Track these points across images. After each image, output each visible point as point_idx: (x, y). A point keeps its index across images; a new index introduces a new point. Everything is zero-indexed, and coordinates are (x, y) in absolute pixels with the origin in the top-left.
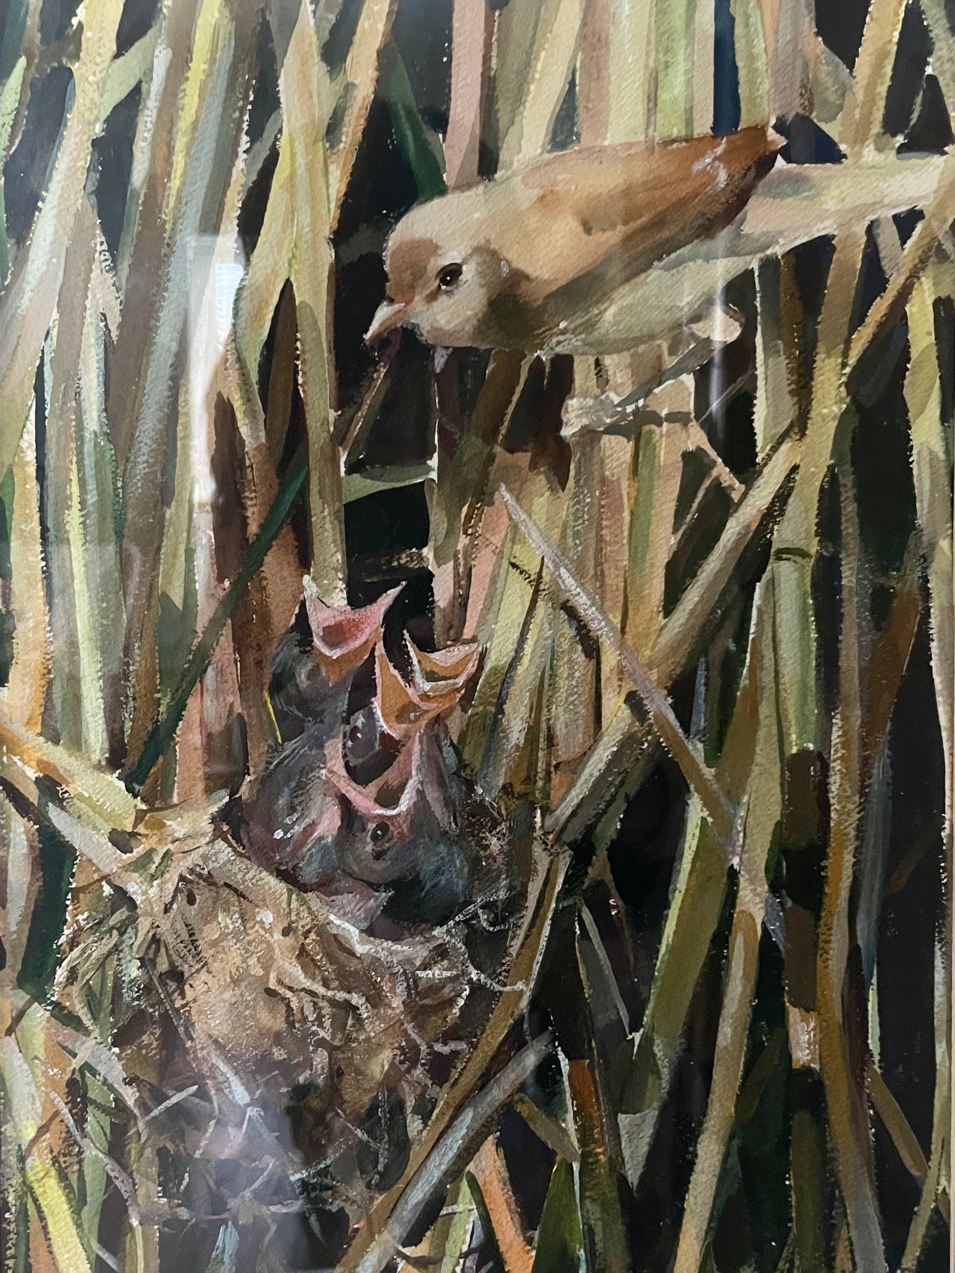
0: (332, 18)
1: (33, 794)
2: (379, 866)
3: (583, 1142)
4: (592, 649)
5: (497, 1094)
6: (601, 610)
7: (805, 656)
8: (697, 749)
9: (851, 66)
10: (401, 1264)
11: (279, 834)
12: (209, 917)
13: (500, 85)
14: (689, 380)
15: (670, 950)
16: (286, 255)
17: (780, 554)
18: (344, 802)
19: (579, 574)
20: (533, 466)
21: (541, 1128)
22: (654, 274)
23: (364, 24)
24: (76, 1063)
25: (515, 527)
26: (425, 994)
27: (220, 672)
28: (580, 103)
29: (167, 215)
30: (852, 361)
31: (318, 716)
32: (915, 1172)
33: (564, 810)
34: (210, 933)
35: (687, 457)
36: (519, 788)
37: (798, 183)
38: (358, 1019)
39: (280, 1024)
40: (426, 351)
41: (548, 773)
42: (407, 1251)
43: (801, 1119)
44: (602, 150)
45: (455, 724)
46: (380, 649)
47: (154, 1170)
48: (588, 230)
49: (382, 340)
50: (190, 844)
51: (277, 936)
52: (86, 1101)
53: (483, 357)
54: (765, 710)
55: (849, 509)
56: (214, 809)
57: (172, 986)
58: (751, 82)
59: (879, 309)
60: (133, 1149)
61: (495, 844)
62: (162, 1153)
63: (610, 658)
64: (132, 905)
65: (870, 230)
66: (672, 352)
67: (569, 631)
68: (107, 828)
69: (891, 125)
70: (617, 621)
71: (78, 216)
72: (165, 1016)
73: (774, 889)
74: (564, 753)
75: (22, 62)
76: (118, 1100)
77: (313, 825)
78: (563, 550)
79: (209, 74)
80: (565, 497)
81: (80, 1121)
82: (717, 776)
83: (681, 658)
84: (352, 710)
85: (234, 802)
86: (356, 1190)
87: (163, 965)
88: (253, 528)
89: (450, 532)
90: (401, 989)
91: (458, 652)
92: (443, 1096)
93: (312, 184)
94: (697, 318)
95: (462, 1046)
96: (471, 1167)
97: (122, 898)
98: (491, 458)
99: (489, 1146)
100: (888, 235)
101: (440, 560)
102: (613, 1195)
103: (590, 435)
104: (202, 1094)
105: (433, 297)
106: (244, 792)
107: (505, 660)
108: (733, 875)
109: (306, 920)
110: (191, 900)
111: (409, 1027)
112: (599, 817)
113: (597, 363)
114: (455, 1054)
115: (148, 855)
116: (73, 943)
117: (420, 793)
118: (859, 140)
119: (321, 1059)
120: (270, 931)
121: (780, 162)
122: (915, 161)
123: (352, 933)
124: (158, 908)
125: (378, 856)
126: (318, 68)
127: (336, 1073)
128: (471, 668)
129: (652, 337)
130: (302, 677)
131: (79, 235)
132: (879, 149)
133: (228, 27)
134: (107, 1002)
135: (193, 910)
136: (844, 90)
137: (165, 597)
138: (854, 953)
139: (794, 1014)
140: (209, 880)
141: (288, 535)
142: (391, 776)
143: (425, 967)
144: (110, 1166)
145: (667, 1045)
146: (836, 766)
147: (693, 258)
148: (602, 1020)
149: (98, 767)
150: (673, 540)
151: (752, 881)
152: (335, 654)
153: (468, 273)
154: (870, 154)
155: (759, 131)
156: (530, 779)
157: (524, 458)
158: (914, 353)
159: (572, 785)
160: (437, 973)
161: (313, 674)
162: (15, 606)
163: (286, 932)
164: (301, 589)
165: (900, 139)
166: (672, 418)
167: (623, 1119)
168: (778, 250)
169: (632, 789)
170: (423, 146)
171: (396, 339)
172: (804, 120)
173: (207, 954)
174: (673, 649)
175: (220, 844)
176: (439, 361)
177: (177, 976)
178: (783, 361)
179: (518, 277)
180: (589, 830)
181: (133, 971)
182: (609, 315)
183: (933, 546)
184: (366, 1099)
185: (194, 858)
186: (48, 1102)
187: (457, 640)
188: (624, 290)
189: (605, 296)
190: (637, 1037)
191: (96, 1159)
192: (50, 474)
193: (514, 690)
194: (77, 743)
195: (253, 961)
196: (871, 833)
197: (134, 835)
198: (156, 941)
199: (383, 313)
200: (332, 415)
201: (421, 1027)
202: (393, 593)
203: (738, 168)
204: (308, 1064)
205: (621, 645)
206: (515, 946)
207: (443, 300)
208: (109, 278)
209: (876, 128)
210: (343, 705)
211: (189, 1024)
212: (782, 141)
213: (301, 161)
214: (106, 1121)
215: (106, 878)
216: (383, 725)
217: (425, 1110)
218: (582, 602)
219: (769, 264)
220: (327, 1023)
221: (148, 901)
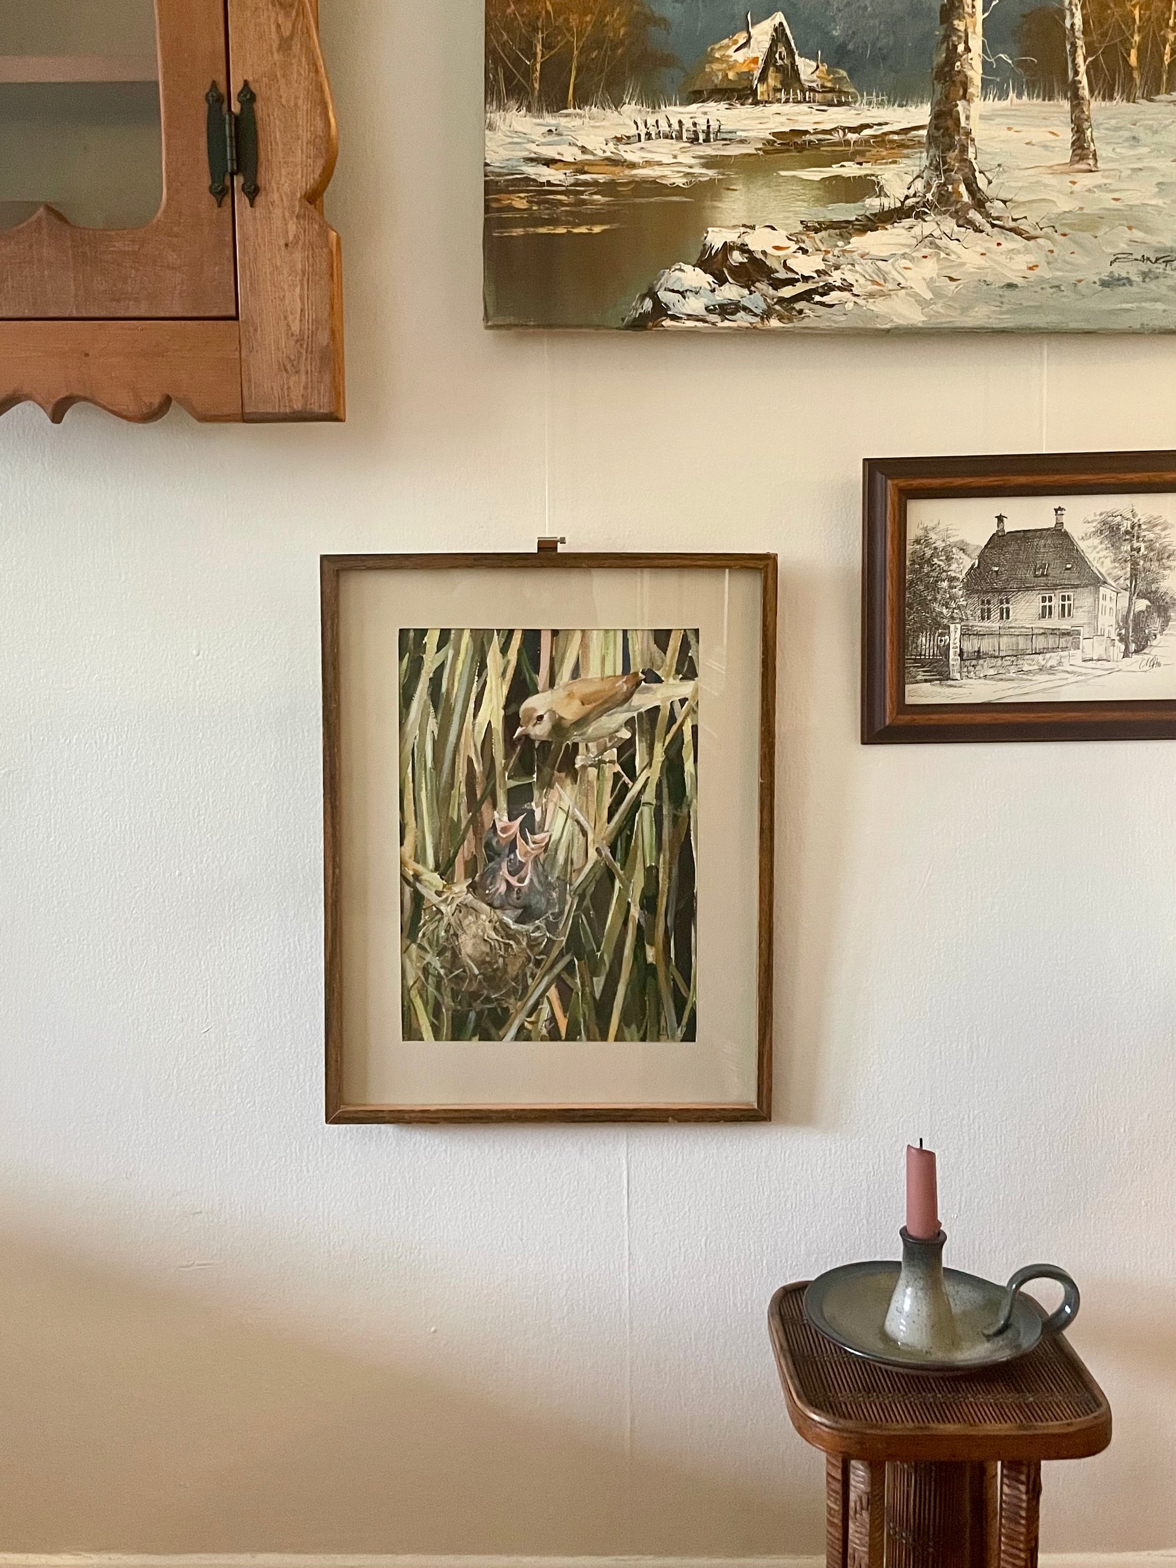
0: (503, 640)
1: (411, 879)
2: (519, 901)
3: (582, 986)
4: (585, 834)
5: (556, 971)
6: (588, 822)
7: (651, 834)
8: (618, 865)
9: (665, 654)
10: (526, 1024)
11: (487, 892)
12: (465, 917)
13: (555, 660)
14: (615, 750)
15: (610, 927)
16: (489, 713)
17: (644, 804)
18: (507, 882)
19: (580, 810)
20: (566, 776)
21: (569, 982)
22: (604, 718)
23: (513, 642)
24: (425, 962)
25: (560, 796)
26: (533, 941)
27: (469, 842)
28: (581, 666)
29: (453, 701)
30: (666, 744)
31: (499, 855)
32: (685, 996)
33: (577, 884)
34: (466, 922)
35: (614, 773)
36: (562, 877)
37: (648, 690)
38: (512, 949)
39: (488, 950)
40: (533, 741)
41: (571, 874)
42: (528, 1019)
43: (650, 980)
44: (587, 680)
45: (542, 858)
46: (518, 834)
47: (450, 995)
48: (583, 704)
49: (519, 738)
50: (460, 895)
51: (487, 923)
52: (429, 973)
53: (550, 743)
54: (639, 853)
55: (665, 791)
56: (467, 884)
57: (455, 938)
58: (634, 658)
59: (674, 728)
60: (443, 988)
61: (554, 895)
62: (452, 989)
63: (590, 837)
64: (442, 913)
65: (672, 703)
66: (610, 741)
67: (577, 828)
68: (434, 890)
69: (678, 672)
70: (593, 825)
71: (425, 702)
72: (452, 947)
73: (641, 908)
74: (576, 866)
75: (408, 655)
76: (439, 973)
77: (498, 889)
78: (576, 803)
79: (465, 658)
80: (576, 787)
81: (427, 980)
82: (624, 874)
83: (613, 836)
84: (510, 853)
85: (473, 882)
86: (512, 1001)
87: (452, 932)
88: (479, 796)
89: (540, 796)
90: (525, 939)
91: (542, 835)
92: (539, 972)
93: (497, 690)
94: (617, 731)
95: (544, 957)
96: (547, 994)
97: (439, 911)
98: (553, 775)
99: (553, 987)
100: (677, 706)
101: (537, 807)
102: (592, 1003)
103: (584, 767)
104: (464, 971)
105: (534, 725)
106: (477, 878)
107: (558, 838)
108: (629, 904)
109: (496, 918)
110: (460, 912)
111: (528, 951)
112: (587, 887)
113: (587, 745)
114: (542, 959)
115: (447, 898)
116: (424, 925)
117: (531, 880)
118: (668, 676)
119: (501, 960)
120: (485, 921)
121: (643, 683)
122: (686, 682)
123: (510, 922)
124: (450, 915)
125: (518, 899)
126: (499, 655)
127: (505, 965)
128: (547, 840)
129: (603, 737)
130: (494, 843)
131: (425, 707)
132: (674, 679)
133: (471, 644)
134: (435, 943)
135: (461, 915)
136: (663, 661)
137: (452, 819)
138: (666, 927)
139: (648, 947)
140: (466, 905)
141: (489, 799)
142: (522, 873)
143: (533, 932)
144: (435, 993)
145: (608, 956)
146: (661, 870)
147: (615, 713)
148: (588, 948)
149: (432, 871)
150: (610, 800)
151: (635, 906)
152: (504, 836)
153: (546, 717)
154: (671, 680)
155: (636, 674)
156: (565, 875)
157: (563, 775)
158: (685, 742)
159: (579, 876)
160: (536, 934)
161: (498, 842)
162: (406, 822)
163: (490, 922)
164: (493, 815)
165: (681, 676)
166: (610, 762)
167: (595, 979)
168: (643, 710)
169: (598, 877)
170: (531, 678)
171: (523, 738)
172: (650, 670)
173: (465, 928)
174: (610, 835)
175: (469, 895)
176: (537, 745)
177: (456, 935)
178: (644, 744)
179: (561, 718)
180: (584, 891)
181: (443, 934)
182: (590, 730)
183: (691, 802)
184: (515, 973)
185: (460, 900)
186: (417, 974)
187: (543, 831)
188: (594, 723)
189: (589, 725)
190: (599, 954)
191: (432, 992)
192: (416, 780)
193: (560, 847)
194: (425, 863)
195: (479, 931)
196: (672, 890)
197: (443, 892)
198: (449, 924)
199: (519, 730)
200: (503, 761)
201: (532, 951)
202: (523, 816)
203: (630, 685)
204: (497, 962)
205: (594, 833)
206: (561, 927)
207: (538, 726)
208: (435, 720)
209: (673, 672)
210: (507, 851)
211: (460, 950)
212: (644, 677)
213: (494, 683)
214: (434, 979)
215: (434, 905)
216: (519, 858)
217: (533, 976)
218: (582, 819)
219: (640, 714)
220: (503, 949)
221: (447, 912)
